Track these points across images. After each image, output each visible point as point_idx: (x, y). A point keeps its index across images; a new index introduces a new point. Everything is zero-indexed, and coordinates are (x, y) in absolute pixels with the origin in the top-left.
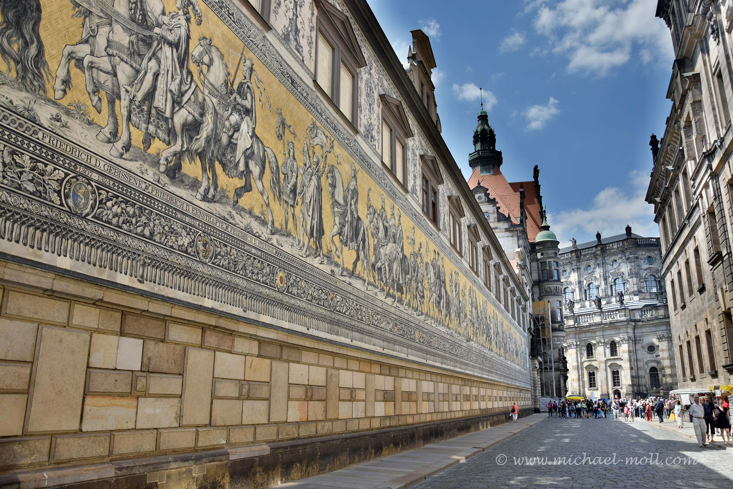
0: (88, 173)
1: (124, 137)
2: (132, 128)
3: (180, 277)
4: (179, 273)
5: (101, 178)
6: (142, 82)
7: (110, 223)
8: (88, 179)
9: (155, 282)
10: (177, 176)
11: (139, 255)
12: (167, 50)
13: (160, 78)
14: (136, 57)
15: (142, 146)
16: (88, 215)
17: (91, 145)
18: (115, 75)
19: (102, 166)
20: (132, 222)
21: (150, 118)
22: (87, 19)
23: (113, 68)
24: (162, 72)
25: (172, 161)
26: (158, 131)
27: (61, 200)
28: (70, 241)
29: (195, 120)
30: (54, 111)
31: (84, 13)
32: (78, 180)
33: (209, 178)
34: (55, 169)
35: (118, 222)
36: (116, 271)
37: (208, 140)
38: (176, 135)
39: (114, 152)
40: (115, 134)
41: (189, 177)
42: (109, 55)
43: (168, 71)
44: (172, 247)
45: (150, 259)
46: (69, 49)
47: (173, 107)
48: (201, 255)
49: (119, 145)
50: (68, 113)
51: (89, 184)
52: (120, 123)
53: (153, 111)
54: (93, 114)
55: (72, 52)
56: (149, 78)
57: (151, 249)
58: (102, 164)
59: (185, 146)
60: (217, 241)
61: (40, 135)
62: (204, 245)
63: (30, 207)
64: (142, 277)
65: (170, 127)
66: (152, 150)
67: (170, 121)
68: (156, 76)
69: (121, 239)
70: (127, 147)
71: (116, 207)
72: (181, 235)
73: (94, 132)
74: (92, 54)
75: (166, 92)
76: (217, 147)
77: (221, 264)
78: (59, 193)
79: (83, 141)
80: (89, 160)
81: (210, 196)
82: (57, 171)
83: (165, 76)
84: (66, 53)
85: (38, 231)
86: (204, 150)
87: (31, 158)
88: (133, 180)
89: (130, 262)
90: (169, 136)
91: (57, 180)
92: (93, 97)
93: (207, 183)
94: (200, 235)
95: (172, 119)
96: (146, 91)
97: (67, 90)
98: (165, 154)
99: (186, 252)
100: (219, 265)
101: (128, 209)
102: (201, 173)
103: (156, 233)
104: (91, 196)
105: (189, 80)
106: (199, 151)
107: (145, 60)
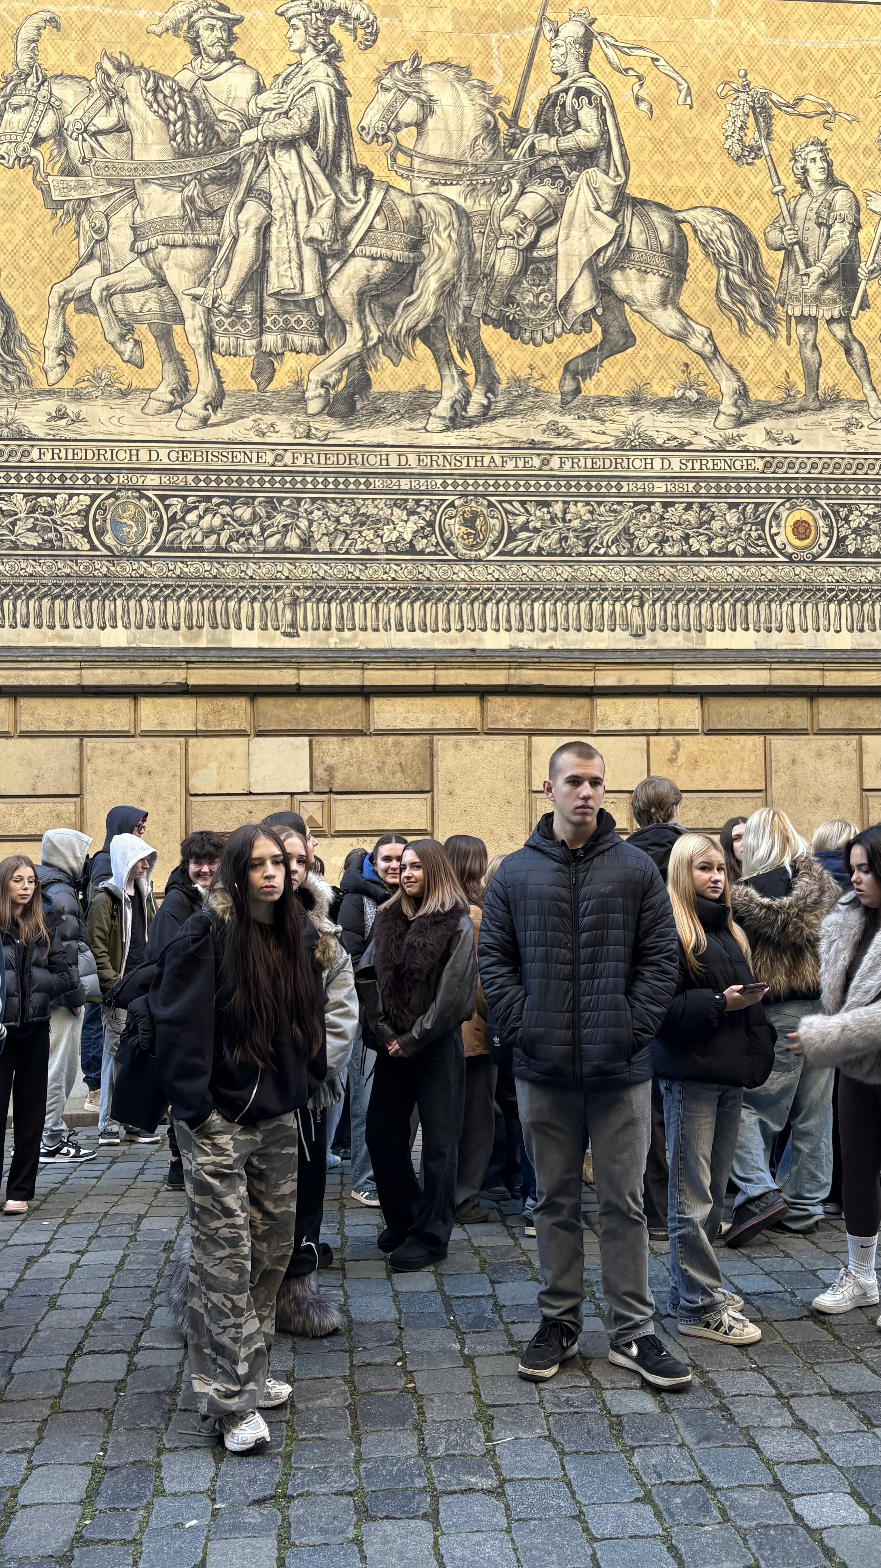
0: (137, 480)
1: (205, 384)
2: (220, 361)
3: (399, 604)
4: (394, 598)
5: (165, 479)
6: (228, 262)
7: (202, 549)
8: (137, 490)
9: (327, 629)
10: (359, 406)
11: (278, 588)
12: (286, 161)
13: (274, 229)
14: (206, 222)
15: (253, 385)
16: (148, 548)
17: (134, 430)
18: (162, 282)
19: (164, 456)
20: (251, 534)
21: (262, 321)
22: (84, 218)
23: (154, 272)
24: (278, 214)
25: (339, 381)
26: (290, 336)
27: (90, 541)
28: (119, 602)
29: (397, 265)
30: (50, 405)
31: (74, 211)
32: (117, 498)
33: (463, 374)
34: (71, 496)
35: (218, 542)
36: (227, 627)
37: (448, 292)
38: (343, 324)
39: (186, 422)
40: (183, 390)
41: (397, 394)
42: (141, 254)
43: (294, 204)
44: (367, 551)
45: (306, 588)
46: (59, 289)
47: (324, 268)
48: (459, 546)
49: (196, 405)
50: (77, 396)
51: (142, 496)
52: (189, 363)
53: (270, 304)
54: (128, 376)
55: (66, 292)
56: (247, 243)
57: (307, 570)
58: (163, 453)
59: (375, 334)
60: (510, 502)
61: (35, 454)
62: (469, 522)
63: (38, 569)
64: (293, 625)
65: (322, 314)
66: (282, 380)
67: (320, 303)
68: (264, 232)
69: (229, 570)
70: (216, 402)
71: (208, 518)
72: (389, 521)
73: (135, 405)
74: (105, 272)
75: (298, 247)
76: (481, 292)
77: (533, 548)
78: (85, 532)
79: (113, 429)
80: (134, 458)
81: (473, 410)
82: (75, 498)
83: (289, 217)
84: (54, 300)
85: (57, 602)
86: (436, 318)
87: (26, 495)
88: (240, 457)
89: (257, 605)
90: (321, 334)
91: (78, 513)
92: (122, 347)
93: (457, 386)
94: (452, 505)
95: (325, 295)
96: (243, 274)
97: (69, 360)
98: (315, 376)
99: (411, 549)
100: (525, 553)
101: (238, 512)
102: (434, 371)
103: (317, 536)
104: (148, 516)
105: (361, 187)
106: (421, 326)
107: (230, 215)
